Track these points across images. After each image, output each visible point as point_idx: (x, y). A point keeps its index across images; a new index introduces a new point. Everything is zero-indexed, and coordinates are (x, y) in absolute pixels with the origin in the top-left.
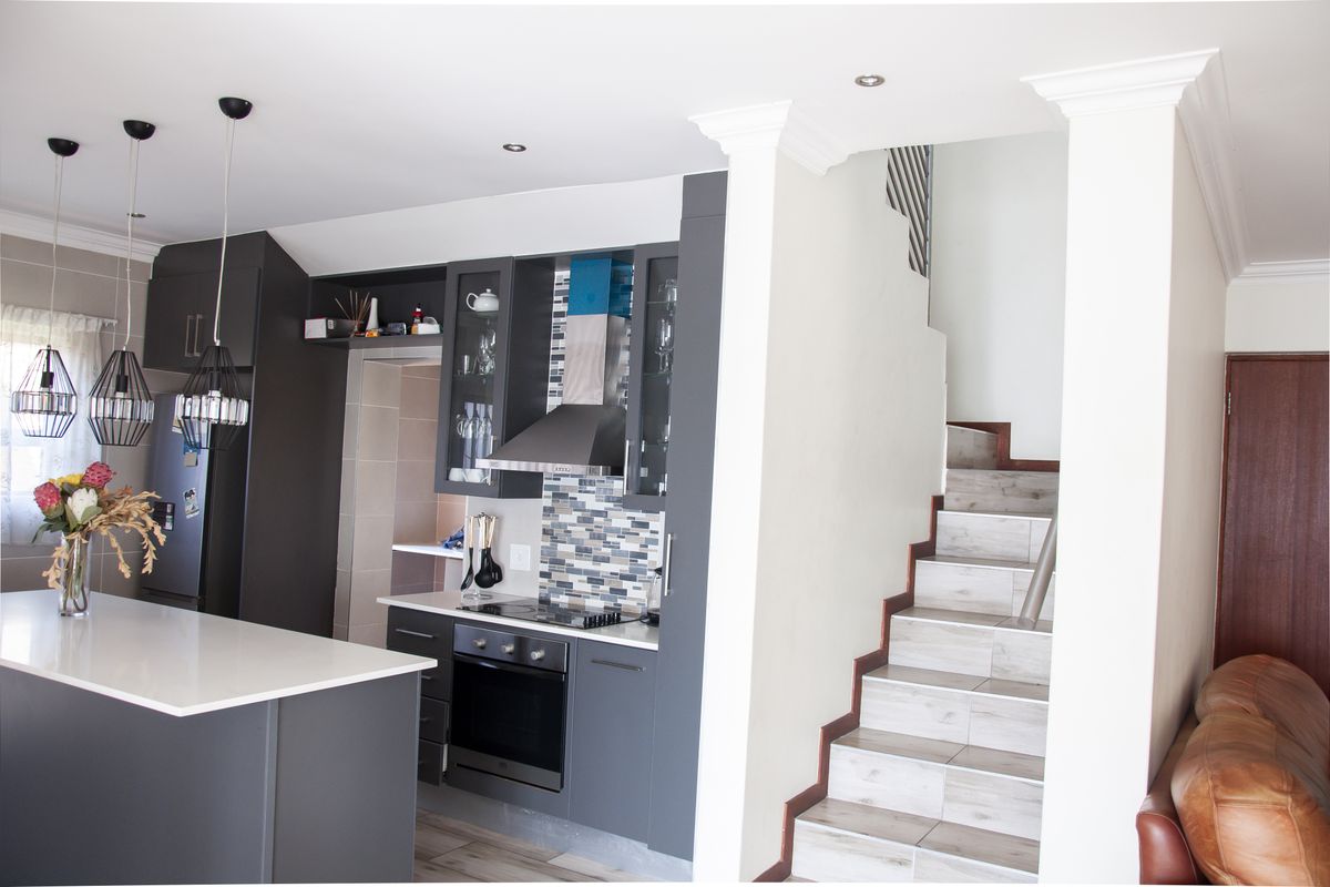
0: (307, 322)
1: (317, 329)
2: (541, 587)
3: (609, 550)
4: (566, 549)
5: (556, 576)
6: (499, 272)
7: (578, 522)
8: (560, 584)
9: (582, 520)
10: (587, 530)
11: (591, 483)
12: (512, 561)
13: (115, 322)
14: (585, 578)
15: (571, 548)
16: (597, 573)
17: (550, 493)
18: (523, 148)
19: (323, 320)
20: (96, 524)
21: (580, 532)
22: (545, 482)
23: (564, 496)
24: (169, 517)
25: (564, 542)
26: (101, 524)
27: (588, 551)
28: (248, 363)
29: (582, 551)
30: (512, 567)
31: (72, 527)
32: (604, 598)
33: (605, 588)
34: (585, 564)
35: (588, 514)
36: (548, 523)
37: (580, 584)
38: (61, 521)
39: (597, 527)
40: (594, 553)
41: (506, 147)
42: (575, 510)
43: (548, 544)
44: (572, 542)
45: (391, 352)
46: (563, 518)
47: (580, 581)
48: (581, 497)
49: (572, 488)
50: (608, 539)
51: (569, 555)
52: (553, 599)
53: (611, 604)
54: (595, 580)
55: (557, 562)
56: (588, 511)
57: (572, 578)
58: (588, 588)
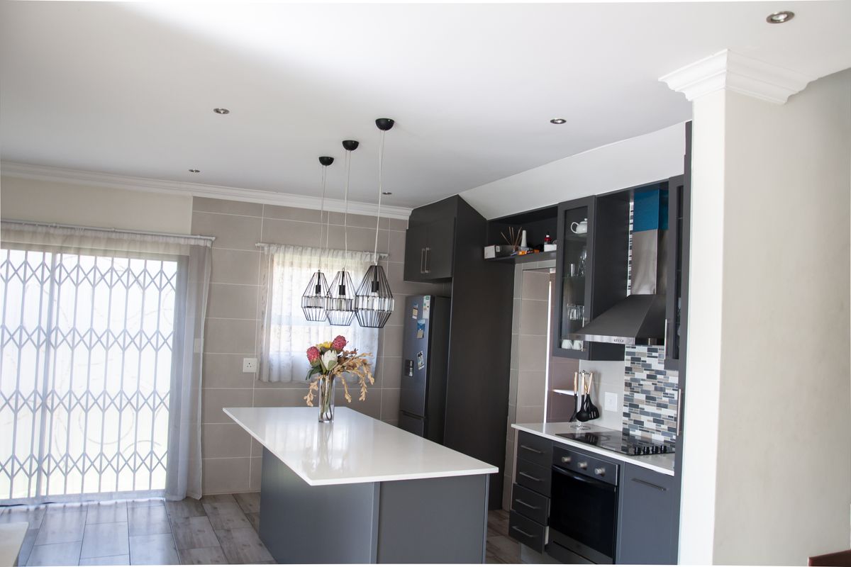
0: (486, 248)
1: (490, 252)
2: (624, 423)
3: (667, 399)
4: (639, 397)
5: (633, 416)
6: (587, 207)
7: (647, 378)
8: (636, 422)
9: (649, 377)
10: (653, 384)
11: (656, 351)
12: (606, 405)
13: (386, 255)
14: (651, 418)
15: (642, 397)
16: (660, 415)
17: (629, 357)
18: (564, 121)
19: (493, 247)
20: (336, 370)
21: (648, 385)
22: (626, 350)
23: (639, 359)
24: (411, 369)
25: (638, 392)
26: (339, 371)
27: (654, 399)
28: (449, 276)
29: (650, 399)
30: (606, 409)
31: (324, 372)
32: (664, 434)
33: (665, 427)
34: (651, 409)
35: (653, 373)
36: (628, 378)
37: (649, 423)
38: (318, 368)
39: (659, 382)
40: (658, 401)
41: (553, 121)
42: (645, 370)
43: (628, 393)
44: (643, 392)
45: (537, 264)
46: (638, 375)
47: (648, 421)
48: (649, 361)
49: (643, 354)
50: (667, 391)
51: (642, 402)
52: (631, 433)
53: (668, 439)
54: (658, 421)
55: (633, 406)
56: (653, 370)
57: (643, 418)
58: (653, 426)
